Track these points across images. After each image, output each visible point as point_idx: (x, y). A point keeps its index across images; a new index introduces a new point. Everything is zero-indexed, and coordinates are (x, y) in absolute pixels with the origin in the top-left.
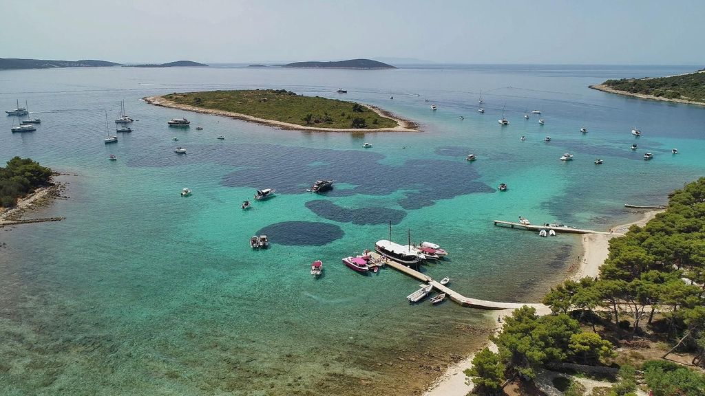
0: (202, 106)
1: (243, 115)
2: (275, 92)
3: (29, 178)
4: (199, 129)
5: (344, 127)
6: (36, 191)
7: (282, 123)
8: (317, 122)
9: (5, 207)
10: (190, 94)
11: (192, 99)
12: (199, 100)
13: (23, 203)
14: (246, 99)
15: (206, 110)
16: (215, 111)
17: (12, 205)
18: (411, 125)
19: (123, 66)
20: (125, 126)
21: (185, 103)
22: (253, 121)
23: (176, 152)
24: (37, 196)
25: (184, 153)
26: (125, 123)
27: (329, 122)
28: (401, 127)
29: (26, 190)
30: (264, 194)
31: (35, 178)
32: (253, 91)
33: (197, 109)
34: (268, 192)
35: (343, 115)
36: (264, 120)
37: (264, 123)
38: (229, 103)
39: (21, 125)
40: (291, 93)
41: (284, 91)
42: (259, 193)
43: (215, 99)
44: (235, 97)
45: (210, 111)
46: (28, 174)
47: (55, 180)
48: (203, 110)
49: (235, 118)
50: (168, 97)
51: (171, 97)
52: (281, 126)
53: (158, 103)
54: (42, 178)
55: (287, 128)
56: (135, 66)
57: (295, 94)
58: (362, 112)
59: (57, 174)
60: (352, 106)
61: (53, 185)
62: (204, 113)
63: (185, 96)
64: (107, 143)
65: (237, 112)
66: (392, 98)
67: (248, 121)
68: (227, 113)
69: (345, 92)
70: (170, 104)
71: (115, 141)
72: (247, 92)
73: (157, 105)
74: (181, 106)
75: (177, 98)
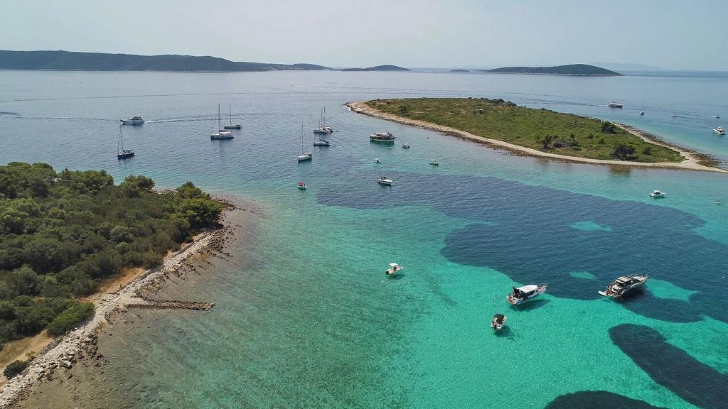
0: (408, 116)
1: (456, 131)
2: (492, 101)
3: (191, 219)
4: (404, 147)
5: (600, 157)
6: (195, 238)
7: (510, 145)
8: (558, 146)
9: (146, 269)
10: (395, 101)
11: (396, 108)
12: (405, 109)
13: (171, 261)
14: (458, 109)
15: (413, 122)
16: (423, 123)
17: (155, 265)
18: (705, 160)
19: (331, 69)
20: (323, 138)
21: (388, 112)
22: (470, 139)
23: (379, 183)
24: (193, 249)
25: (389, 185)
26: (323, 133)
27: (575, 147)
28: (690, 163)
29: (182, 237)
30: (524, 295)
31: (198, 218)
32: (465, 100)
33: (402, 119)
34: (532, 293)
35: (591, 137)
36: (484, 139)
37: (486, 143)
38: (437, 113)
39: (220, 131)
40: (510, 104)
41: (501, 101)
42: (516, 291)
43: (423, 108)
44: (445, 106)
45: (417, 122)
46: (190, 212)
47: (227, 217)
48: (408, 121)
49: (448, 134)
50: (372, 104)
51: (374, 104)
52: (509, 149)
53: (361, 110)
54: (207, 219)
55: (518, 153)
56: (342, 70)
57: (515, 105)
58: (614, 133)
59: (233, 207)
60: (600, 126)
61: (221, 226)
62: (409, 124)
63: (388, 103)
64: (301, 161)
65: (449, 126)
66: (643, 114)
67: (464, 139)
68: (436, 126)
69: (621, 107)
70: (373, 111)
71: (309, 160)
72: (457, 100)
73: (359, 112)
74: (385, 115)
75: (380, 105)
